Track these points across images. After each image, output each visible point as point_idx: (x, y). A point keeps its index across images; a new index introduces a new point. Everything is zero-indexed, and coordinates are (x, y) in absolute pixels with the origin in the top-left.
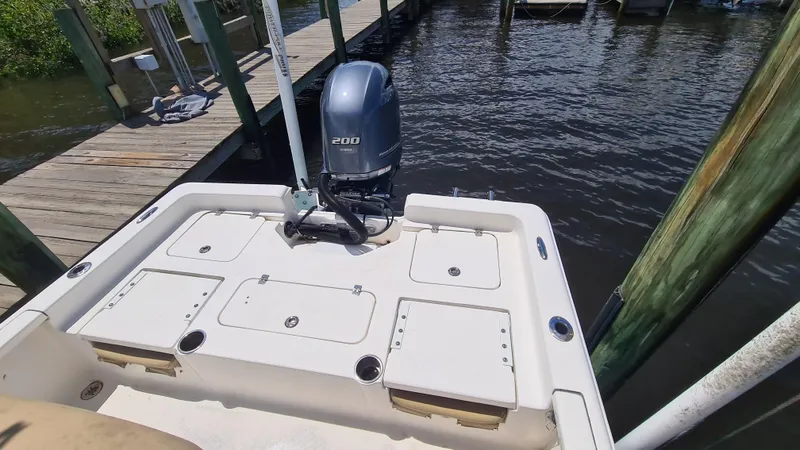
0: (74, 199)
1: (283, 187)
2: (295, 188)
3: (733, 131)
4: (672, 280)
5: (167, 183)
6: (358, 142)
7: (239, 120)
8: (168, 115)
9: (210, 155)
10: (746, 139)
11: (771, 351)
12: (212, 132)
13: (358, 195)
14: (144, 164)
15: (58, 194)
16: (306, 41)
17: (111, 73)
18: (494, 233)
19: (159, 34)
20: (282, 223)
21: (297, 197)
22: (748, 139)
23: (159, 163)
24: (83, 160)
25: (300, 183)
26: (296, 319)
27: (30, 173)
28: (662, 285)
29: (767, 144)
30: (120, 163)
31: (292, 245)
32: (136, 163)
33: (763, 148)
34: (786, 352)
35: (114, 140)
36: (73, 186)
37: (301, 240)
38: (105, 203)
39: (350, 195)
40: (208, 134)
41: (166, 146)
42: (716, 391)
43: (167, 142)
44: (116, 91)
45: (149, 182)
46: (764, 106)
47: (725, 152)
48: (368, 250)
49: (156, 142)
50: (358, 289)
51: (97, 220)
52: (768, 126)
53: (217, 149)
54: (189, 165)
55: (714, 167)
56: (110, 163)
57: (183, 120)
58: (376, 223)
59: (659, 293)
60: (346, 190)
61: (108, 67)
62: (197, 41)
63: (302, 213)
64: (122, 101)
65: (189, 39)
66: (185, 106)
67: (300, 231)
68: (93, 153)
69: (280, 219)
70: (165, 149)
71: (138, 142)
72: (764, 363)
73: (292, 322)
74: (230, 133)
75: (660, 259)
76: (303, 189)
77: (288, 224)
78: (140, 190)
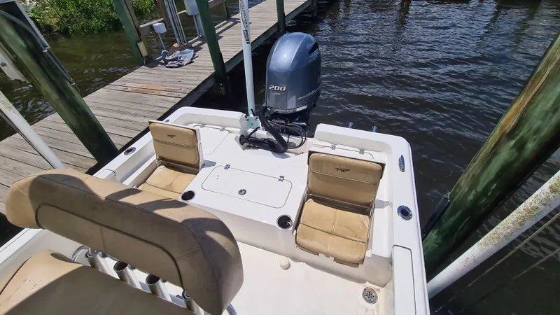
0: (118, 111)
1: (241, 113)
2: (247, 115)
3: (522, 99)
4: (479, 189)
5: (170, 105)
6: (284, 90)
7: (213, 68)
8: (170, 62)
9: (195, 89)
10: (529, 103)
11: (513, 223)
12: (197, 75)
13: (283, 122)
14: (157, 92)
15: (110, 108)
16: (258, 15)
17: (139, 34)
18: (371, 152)
19: (168, 9)
20: (239, 136)
21: (248, 120)
22: (530, 103)
23: (165, 93)
24: (121, 88)
25: (250, 112)
26: (245, 191)
27: (94, 94)
28: (474, 192)
29: (540, 106)
30: (144, 92)
31: (244, 150)
32: (151, 92)
33: (538, 110)
34: (520, 224)
35: (139, 77)
36: (117, 103)
37: (249, 147)
38: (136, 115)
39: (279, 121)
40: (193, 77)
41: (170, 82)
42: (484, 247)
43: (170, 80)
44: (141, 45)
45: (161, 105)
46: (540, 84)
47: (517, 109)
48: (288, 157)
49: (163, 80)
50: (282, 178)
51: (130, 124)
52: (541, 96)
53: (199, 86)
54: (183, 96)
55: (509, 119)
56: (137, 91)
57: (180, 66)
58: (295, 140)
59: (471, 197)
60: (276, 119)
61: (138, 30)
62: (190, 14)
63: (250, 131)
64: (144, 52)
65: (185, 13)
66: (181, 57)
67: (248, 141)
68: (128, 84)
69: (237, 132)
70: (169, 85)
71: (152, 79)
72: (509, 230)
73: (242, 192)
74: (207, 77)
75: (473, 176)
76: (252, 116)
77: (242, 136)
78: (156, 109)
